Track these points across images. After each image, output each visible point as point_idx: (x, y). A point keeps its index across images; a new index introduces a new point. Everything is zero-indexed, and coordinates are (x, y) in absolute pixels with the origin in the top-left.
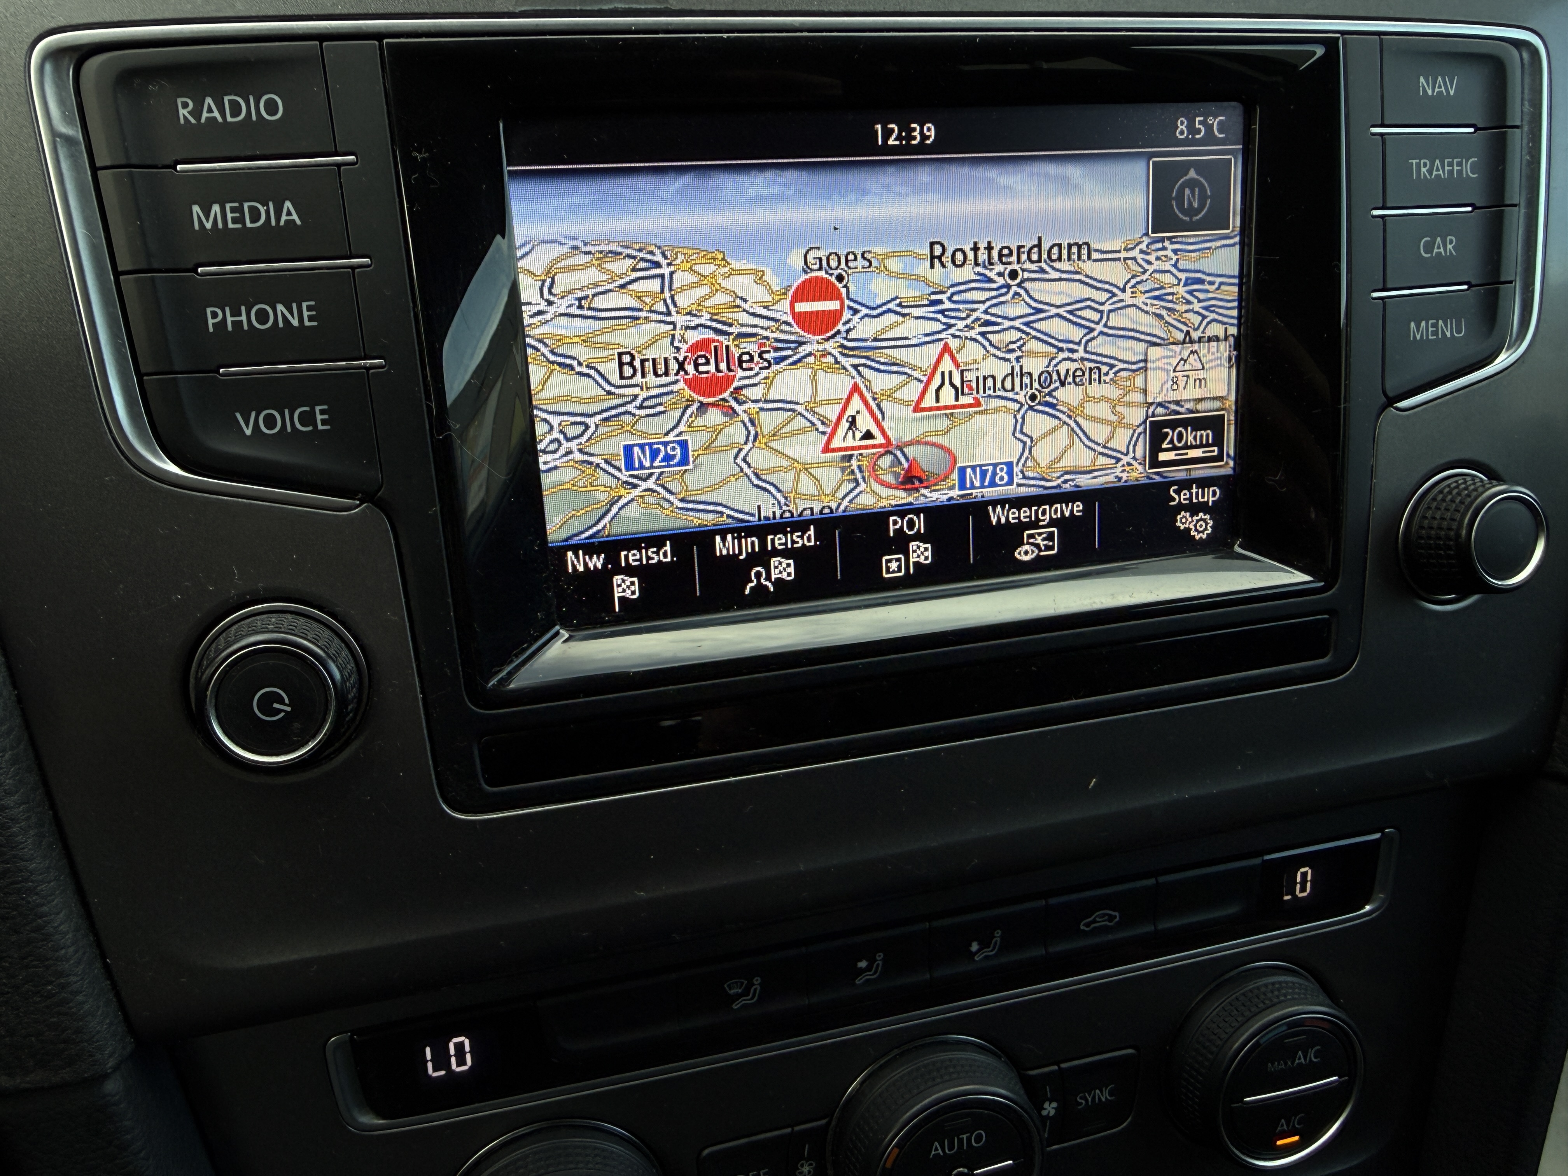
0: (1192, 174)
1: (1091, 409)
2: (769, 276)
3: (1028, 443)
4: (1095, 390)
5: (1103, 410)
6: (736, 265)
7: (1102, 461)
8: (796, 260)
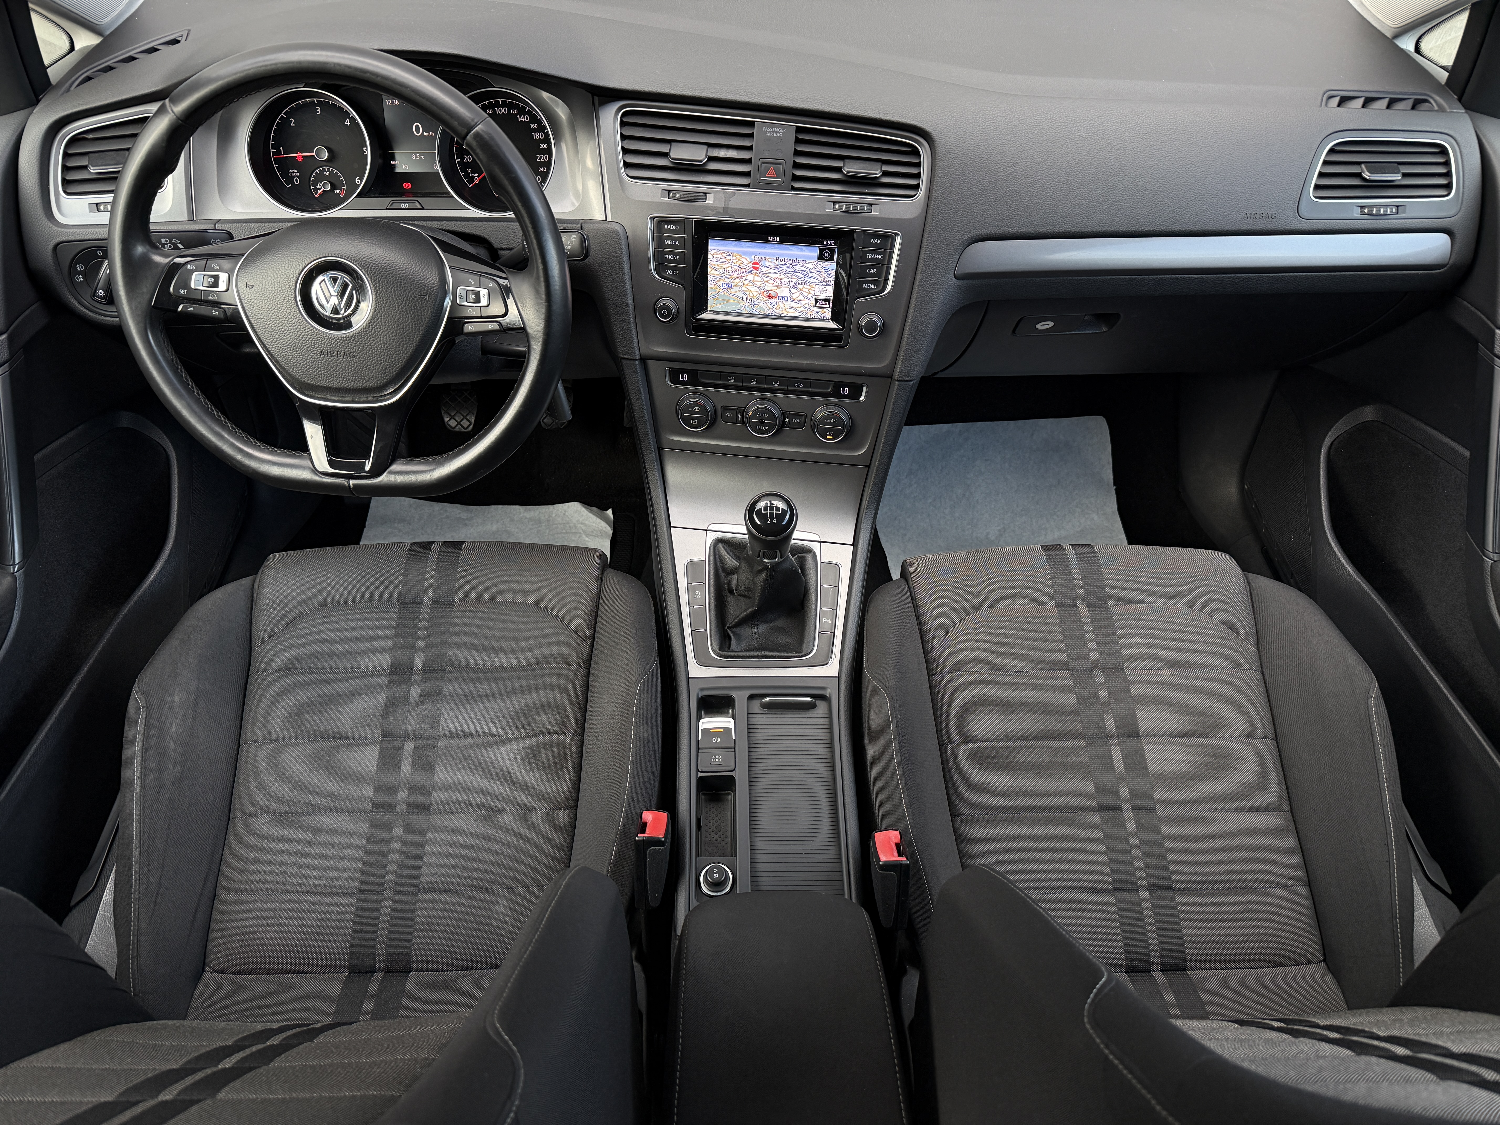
0: (827, 250)
1: (804, 289)
2: (748, 259)
3: (792, 294)
4: (805, 286)
5: (807, 290)
6: (743, 257)
7: (806, 299)
8: (753, 257)
